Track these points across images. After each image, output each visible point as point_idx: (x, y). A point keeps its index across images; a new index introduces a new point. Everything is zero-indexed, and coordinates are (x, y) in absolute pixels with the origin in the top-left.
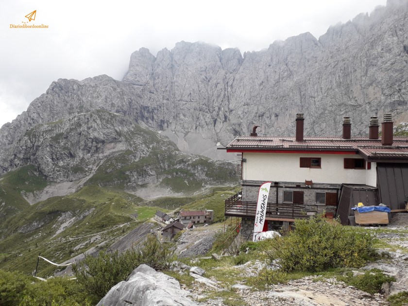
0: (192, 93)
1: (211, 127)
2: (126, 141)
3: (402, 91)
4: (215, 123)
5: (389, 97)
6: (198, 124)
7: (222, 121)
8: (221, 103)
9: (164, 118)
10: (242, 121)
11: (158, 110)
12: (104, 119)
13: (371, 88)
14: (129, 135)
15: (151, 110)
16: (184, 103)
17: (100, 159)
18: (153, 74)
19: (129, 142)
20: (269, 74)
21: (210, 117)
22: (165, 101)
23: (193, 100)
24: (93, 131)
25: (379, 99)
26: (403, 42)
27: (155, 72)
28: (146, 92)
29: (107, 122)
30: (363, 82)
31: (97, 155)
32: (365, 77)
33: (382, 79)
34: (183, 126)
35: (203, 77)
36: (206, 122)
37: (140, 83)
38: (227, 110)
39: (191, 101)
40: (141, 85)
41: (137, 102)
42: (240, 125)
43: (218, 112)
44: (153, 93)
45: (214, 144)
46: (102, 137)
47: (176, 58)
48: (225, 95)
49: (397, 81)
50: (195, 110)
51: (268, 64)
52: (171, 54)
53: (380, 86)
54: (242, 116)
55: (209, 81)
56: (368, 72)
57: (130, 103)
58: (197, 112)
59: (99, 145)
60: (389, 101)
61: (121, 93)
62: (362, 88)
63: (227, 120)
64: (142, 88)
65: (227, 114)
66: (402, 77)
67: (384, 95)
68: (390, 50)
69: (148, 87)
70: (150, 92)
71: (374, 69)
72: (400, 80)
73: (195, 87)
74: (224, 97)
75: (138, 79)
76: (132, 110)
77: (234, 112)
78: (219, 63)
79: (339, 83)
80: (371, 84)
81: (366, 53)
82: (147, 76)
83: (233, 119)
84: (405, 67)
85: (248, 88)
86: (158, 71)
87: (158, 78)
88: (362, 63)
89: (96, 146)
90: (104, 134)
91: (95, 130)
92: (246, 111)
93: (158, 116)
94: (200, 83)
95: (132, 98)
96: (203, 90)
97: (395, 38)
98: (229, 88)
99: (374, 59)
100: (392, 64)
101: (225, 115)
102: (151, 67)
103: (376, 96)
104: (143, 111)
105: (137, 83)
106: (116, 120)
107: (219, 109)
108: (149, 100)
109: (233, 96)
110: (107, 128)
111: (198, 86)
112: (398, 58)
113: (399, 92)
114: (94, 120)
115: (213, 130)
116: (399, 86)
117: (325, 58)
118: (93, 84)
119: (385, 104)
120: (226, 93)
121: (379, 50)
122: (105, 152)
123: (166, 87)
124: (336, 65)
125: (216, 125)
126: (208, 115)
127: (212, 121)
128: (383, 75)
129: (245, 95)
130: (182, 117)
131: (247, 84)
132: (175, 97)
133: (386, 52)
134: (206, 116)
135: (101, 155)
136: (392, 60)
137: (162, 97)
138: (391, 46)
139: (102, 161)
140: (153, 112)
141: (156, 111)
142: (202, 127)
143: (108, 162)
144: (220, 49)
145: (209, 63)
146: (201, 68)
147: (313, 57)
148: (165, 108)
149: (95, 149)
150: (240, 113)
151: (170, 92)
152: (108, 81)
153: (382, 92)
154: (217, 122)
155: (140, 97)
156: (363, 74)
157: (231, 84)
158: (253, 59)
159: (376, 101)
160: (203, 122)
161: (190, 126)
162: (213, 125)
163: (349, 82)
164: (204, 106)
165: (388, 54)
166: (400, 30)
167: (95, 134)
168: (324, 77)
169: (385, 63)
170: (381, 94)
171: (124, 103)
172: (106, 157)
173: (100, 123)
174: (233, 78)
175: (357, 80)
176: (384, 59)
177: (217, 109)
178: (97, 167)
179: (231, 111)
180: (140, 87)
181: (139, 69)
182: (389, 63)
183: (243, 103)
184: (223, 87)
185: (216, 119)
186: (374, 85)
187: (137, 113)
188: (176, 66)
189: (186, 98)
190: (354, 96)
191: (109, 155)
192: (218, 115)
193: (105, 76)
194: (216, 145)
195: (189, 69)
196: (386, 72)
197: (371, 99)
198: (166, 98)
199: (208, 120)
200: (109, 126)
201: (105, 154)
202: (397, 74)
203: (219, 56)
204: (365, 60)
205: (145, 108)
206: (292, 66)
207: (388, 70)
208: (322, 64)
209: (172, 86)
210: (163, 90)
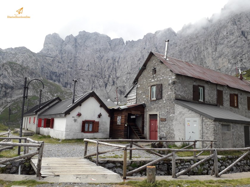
0: (89, 64)
1: (103, 88)
2: (34, 89)
3: (243, 61)
4: (106, 86)
5: (235, 65)
6: (93, 86)
7: (111, 85)
8: (110, 72)
9: (68, 81)
10: (125, 84)
11: (63, 75)
12: (15, 69)
13: (220, 59)
14: (37, 85)
15: (58, 75)
16: (84, 71)
17: (8, 103)
18: (61, 51)
19: (36, 90)
20: (144, 54)
21: (103, 82)
22: (69, 69)
23: (90, 70)
24: (3, 77)
25: (227, 67)
26: (241, 29)
27: (63, 50)
28: (55, 62)
29: (18, 71)
30: (214, 55)
31: (5, 99)
32: (215, 52)
33: (228, 53)
34: (82, 87)
35: (98, 55)
36: (99, 85)
37: (51, 56)
38: (115, 77)
39: (89, 70)
40: (51, 57)
41: (48, 69)
42: (124, 87)
43: (109, 78)
44: (61, 63)
45: (106, 100)
46: (11, 83)
47: (79, 41)
48: (113, 67)
49: (239, 54)
50: (91, 76)
51: (143, 48)
52: (76, 39)
53: (227, 58)
54: (125, 81)
55: (102, 58)
56: (218, 49)
57: (42, 68)
58: (93, 78)
59: (8, 91)
60: (234, 68)
61: (35, 60)
62: (214, 60)
63: (115, 84)
64: (52, 59)
65: (115, 80)
66: (243, 51)
67: (231, 63)
68: (233, 33)
69: (57, 58)
70: (59, 62)
71: (222, 46)
72: (241, 54)
73: (92, 61)
74: (113, 69)
75: (50, 53)
76: (43, 73)
77: (120, 78)
78: (109, 47)
79: (195, 57)
80: (220, 57)
81: (214, 37)
82: (57, 51)
83: (119, 83)
84: (244, 44)
85: (129, 63)
86: (65, 48)
87: (65, 53)
88: (212, 43)
89: (5, 91)
90: (13, 81)
91: (5, 77)
92: (129, 77)
93: (64, 80)
94: (95, 58)
95: (44, 65)
96: (98, 63)
97: (235, 26)
98: (116, 63)
99: (222, 39)
100: (235, 43)
101: (113, 81)
102: (60, 46)
103: (224, 65)
104: (52, 75)
105: (49, 56)
106: (26, 71)
107: (109, 76)
108: (57, 68)
109: (119, 68)
110: (17, 76)
111: (95, 61)
112: (239, 38)
113: (241, 62)
114: (5, 69)
115: (105, 91)
116: (241, 57)
117: (182, 43)
118: (13, 52)
119: (232, 70)
120: (114, 66)
121: (225, 34)
122: (13, 97)
123: (71, 60)
124: (191, 47)
125: (107, 87)
126: (101, 80)
127: (104, 84)
128: (229, 50)
129: (127, 67)
130: (81, 81)
131: (129, 60)
132: (77, 67)
133: (230, 35)
134: (100, 81)
135: (9, 100)
136: (235, 40)
137: (67, 66)
138: (233, 31)
139: (9, 104)
140: (59, 76)
141: (62, 76)
142: (97, 88)
143: (15, 105)
144: (110, 38)
145: (102, 47)
146: (96, 49)
147: (174, 43)
148: (69, 74)
149: (4, 94)
150: (124, 79)
151: (73, 63)
152: (26, 51)
153: (229, 62)
154: (108, 85)
155: (50, 65)
156: (213, 50)
157: (117, 61)
158: (132, 45)
159: (224, 68)
160: (97, 85)
161: (88, 87)
162: (105, 88)
163: (202, 57)
164: (98, 74)
165: (231, 36)
166: (238, 21)
167: (5, 81)
168: (184, 54)
169: (229, 42)
170: (228, 63)
171: (37, 67)
172: (13, 101)
173: (11, 72)
174: (118, 56)
175: (209, 54)
176: (229, 40)
177: (107, 76)
178: (3, 109)
179: (118, 78)
180: (51, 58)
181: (51, 46)
182: (232, 42)
183: (126, 73)
184: (112, 62)
185: (107, 83)
186: (222, 57)
187: (47, 76)
188: (79, 47)
189: (85, 68)
190: (207, 66)
191: (17, 100)
192: (108, 81)
193: (24, 48)
194: (107, 101)
195: (88, 49)
196: (231, 48)
197: (221, 67)
198: (70, 67)
199: (101, 84)
200: (19, 75)
201: (13, 99)
202: (238, 49)
203: (109, 42)
204: (214, 41)
205: (54, 73)
206: (160, 49)
207: (232, 47)
208: (181, 47)
209: (75, 59)
210: (68, 61)
